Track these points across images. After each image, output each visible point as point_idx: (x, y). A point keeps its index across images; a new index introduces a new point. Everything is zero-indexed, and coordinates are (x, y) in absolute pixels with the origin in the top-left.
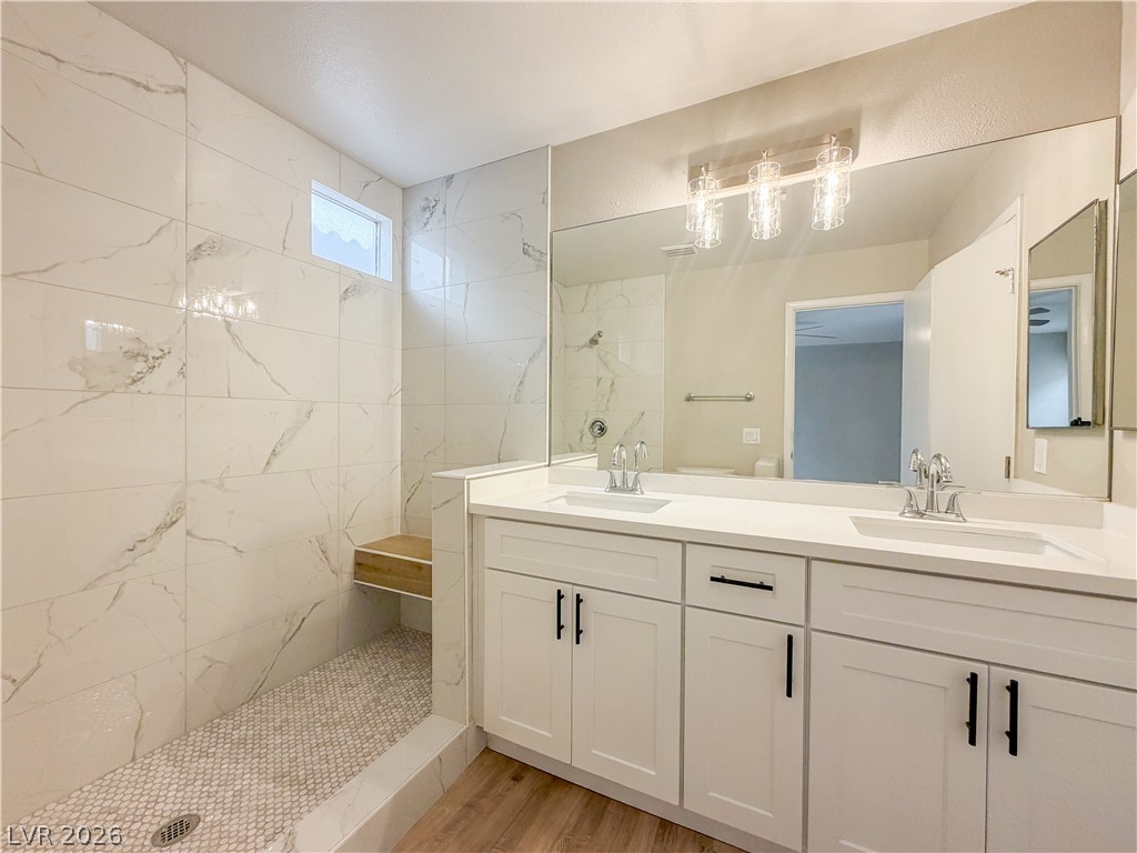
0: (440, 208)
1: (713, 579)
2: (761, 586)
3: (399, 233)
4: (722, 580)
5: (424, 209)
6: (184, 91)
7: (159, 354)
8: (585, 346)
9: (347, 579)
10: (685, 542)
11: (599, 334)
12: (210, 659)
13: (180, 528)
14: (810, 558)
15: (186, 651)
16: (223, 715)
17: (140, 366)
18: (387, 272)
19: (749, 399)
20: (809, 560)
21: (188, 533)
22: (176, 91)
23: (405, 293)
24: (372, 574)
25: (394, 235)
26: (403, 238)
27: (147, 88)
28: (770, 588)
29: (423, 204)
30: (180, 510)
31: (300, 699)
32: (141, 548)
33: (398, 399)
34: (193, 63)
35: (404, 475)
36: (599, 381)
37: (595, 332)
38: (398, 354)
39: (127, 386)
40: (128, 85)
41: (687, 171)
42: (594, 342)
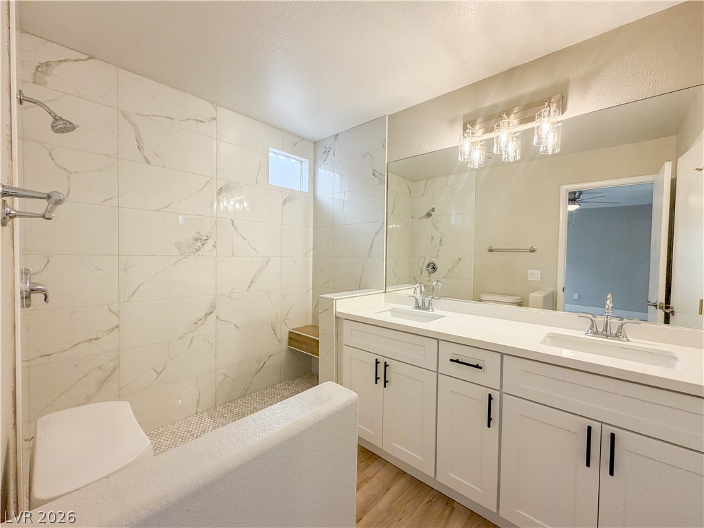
0: (331, 153)
1: (451, 360)
2: (477, 366)
3: (312, 166)
4: (457, 361)
5: (324, 153)
6: (215, 119)
7: (206, 238)
8: (424, 217)
9: (285, 345)
10: (438, 339)
11: (433, 210)
12: (225, 375)
13: (213, 315)
14: (504, 354)
15: (216, 370)
16: (230, 402)
17: (199, 244)
18: (306, 189)
19: (533, 251)
20: (502, 354)
21: (217, 317)
22: (212, 120)
23: (315, 198)
24: (296, 344)
25: (309, 168)
26: (314, 168)
27: (202, 122)
28: (481, 368)
29: (324, 150)
30: (214, 307)
31: (262, 400)
32: (199, 323)
33: (311, 253)
34: (220, 105)
35: (314, 293)
36: (433, 238)
37: (431, 208)
38: (311, 230)
39: (194, 253)
40: (195, 122)
41: (462, 125)
42: (429, 215)
